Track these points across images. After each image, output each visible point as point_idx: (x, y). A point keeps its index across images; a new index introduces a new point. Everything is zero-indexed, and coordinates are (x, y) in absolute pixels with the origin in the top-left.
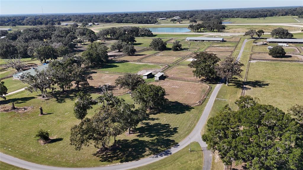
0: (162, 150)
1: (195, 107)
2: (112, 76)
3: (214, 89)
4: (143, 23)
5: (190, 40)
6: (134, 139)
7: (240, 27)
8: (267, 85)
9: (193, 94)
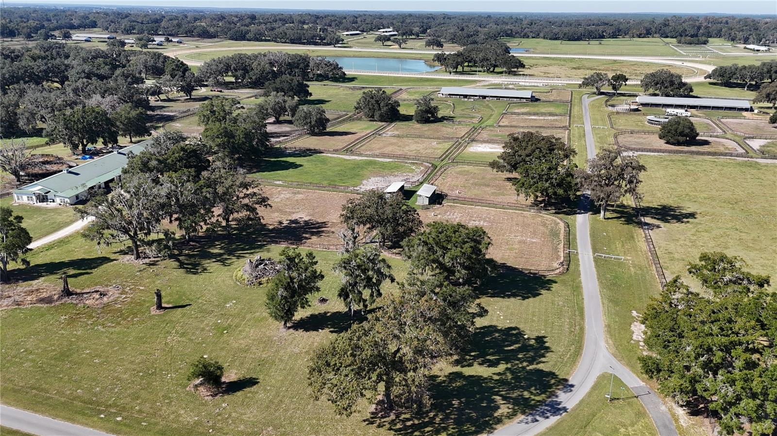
0: (539, 401)
1: (557, 280)
2: (299, 193)
3: (575, 227)
4: (304, 44)
5: (450, 95)
6: (450, 374)
7: (553, 62)
8: (692, 215)
9: (533, 243)
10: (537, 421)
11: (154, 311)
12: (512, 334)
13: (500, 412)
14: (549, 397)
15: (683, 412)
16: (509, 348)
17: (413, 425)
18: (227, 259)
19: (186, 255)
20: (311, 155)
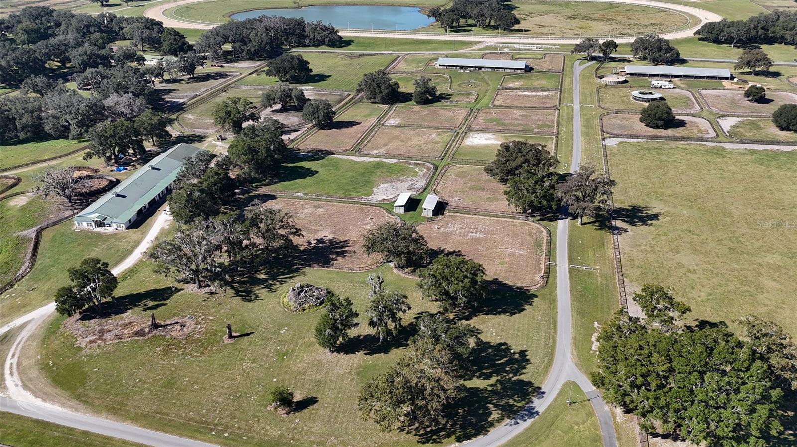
1: (538, 294)
2: (319, 206)
3: (556, 235)
5: (447, 66)
8: (656, 217)
9: (521, 255)
10: (518, 423)
11: (227, 340)
12: (502, 349)
13: (492, 416)
14: (527, 403)
15: (621, 411)
16: (499, 362)
17: (432, 430)
18: (272, 285)
19: (239, 282)
20: (323, 158)
